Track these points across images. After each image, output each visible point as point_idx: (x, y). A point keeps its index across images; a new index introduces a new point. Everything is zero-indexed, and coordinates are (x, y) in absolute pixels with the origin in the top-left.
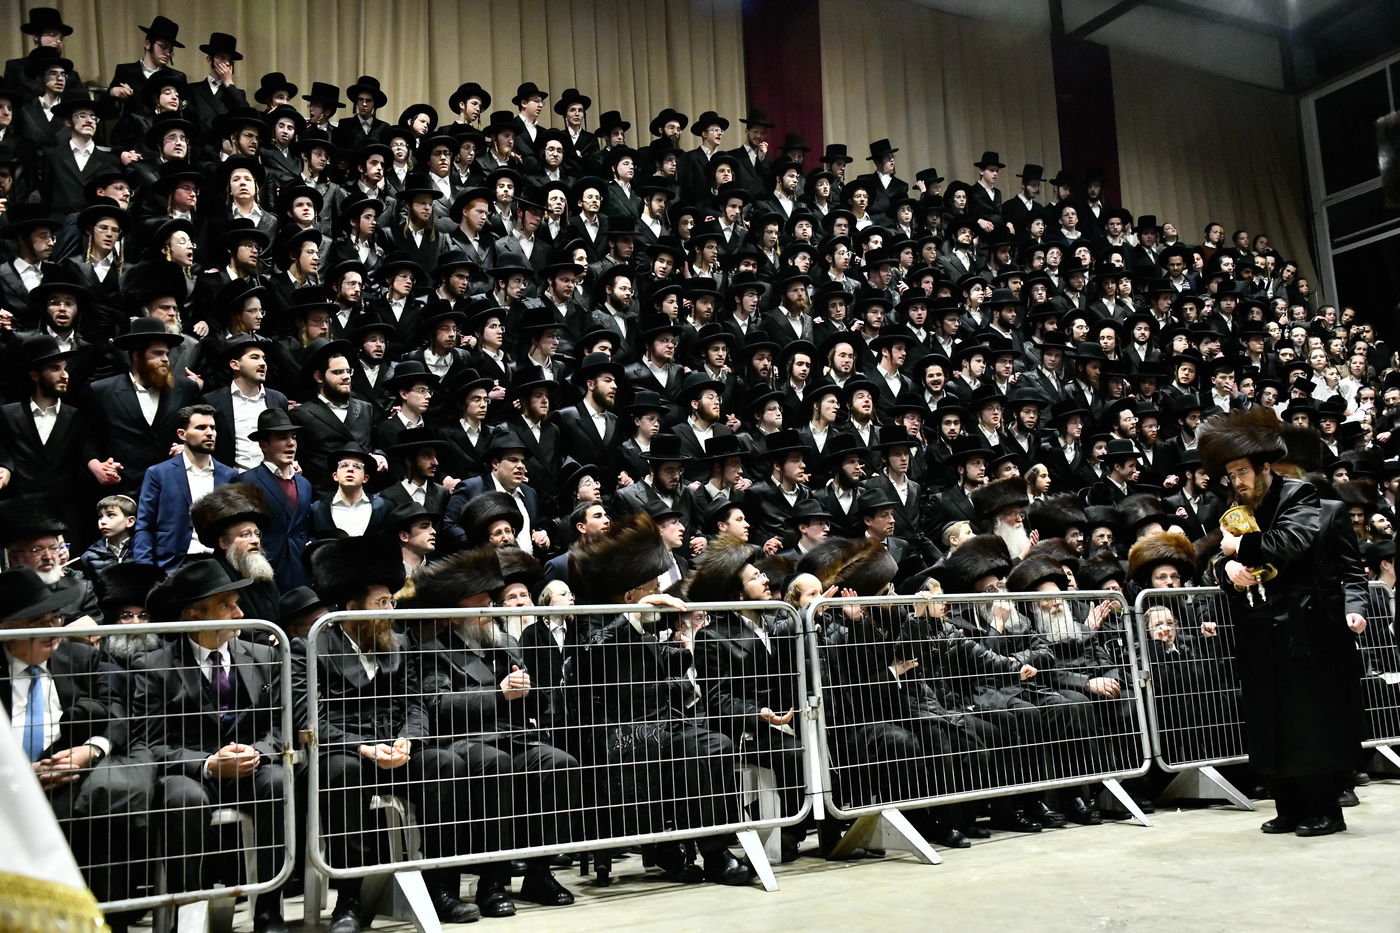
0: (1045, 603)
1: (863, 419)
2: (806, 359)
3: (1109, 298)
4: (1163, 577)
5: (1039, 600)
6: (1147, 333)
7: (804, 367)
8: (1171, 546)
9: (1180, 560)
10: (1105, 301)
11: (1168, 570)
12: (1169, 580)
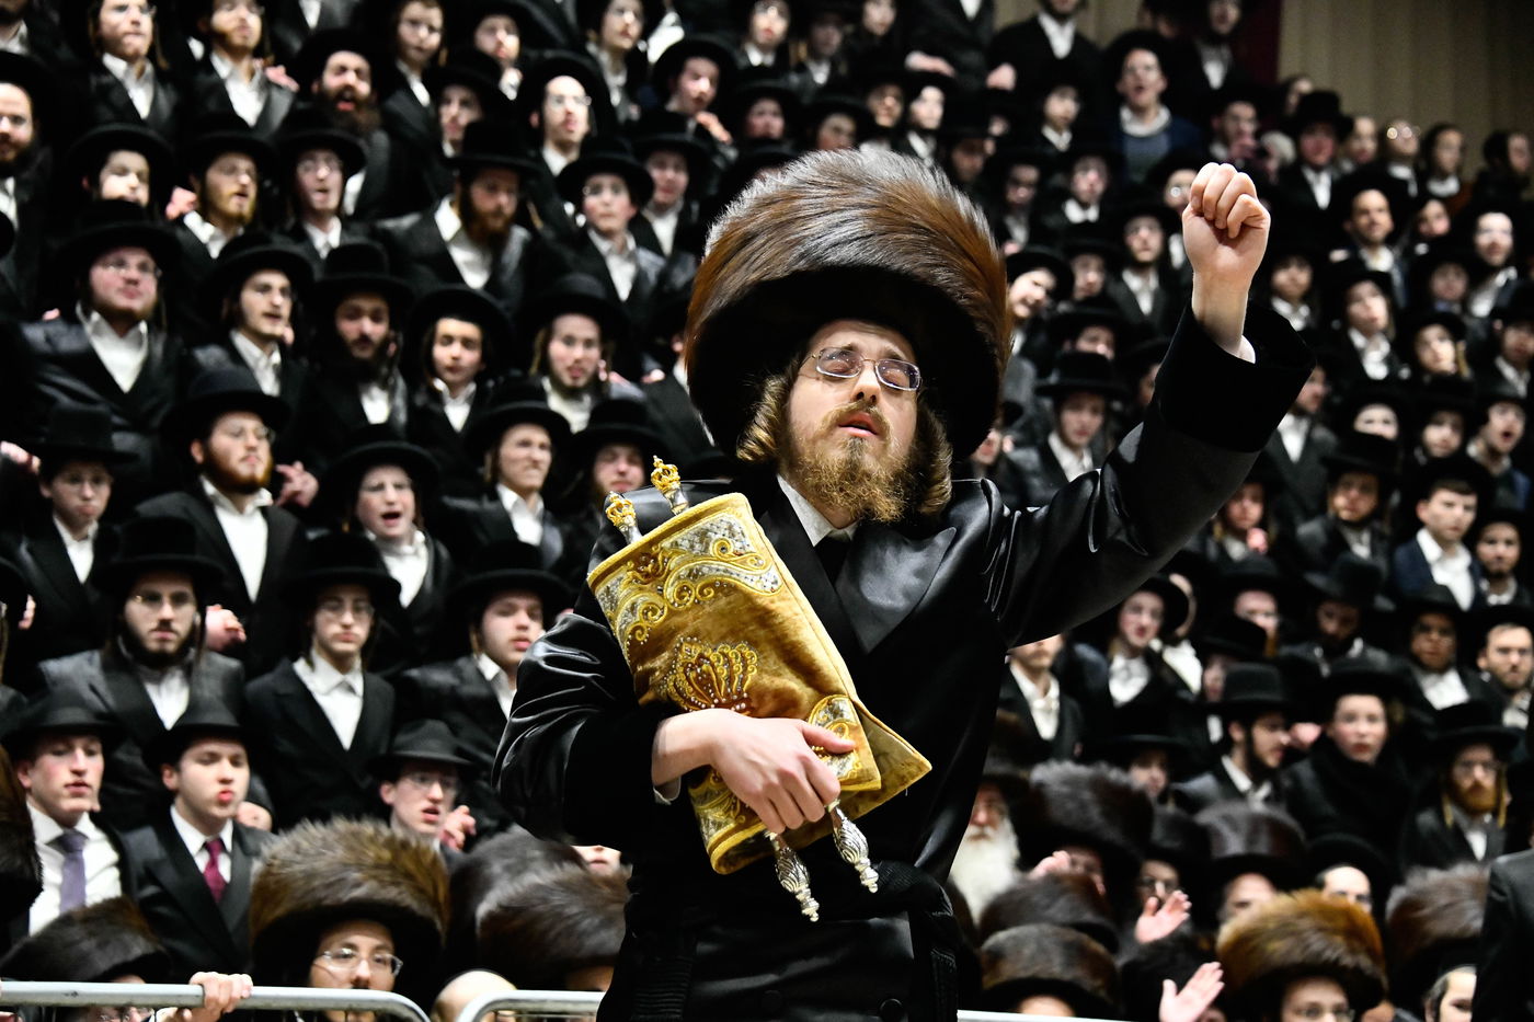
4: (1314, 1011)
9: (1357, 971)
11: (1325, 995)
12: (1328, 1019)
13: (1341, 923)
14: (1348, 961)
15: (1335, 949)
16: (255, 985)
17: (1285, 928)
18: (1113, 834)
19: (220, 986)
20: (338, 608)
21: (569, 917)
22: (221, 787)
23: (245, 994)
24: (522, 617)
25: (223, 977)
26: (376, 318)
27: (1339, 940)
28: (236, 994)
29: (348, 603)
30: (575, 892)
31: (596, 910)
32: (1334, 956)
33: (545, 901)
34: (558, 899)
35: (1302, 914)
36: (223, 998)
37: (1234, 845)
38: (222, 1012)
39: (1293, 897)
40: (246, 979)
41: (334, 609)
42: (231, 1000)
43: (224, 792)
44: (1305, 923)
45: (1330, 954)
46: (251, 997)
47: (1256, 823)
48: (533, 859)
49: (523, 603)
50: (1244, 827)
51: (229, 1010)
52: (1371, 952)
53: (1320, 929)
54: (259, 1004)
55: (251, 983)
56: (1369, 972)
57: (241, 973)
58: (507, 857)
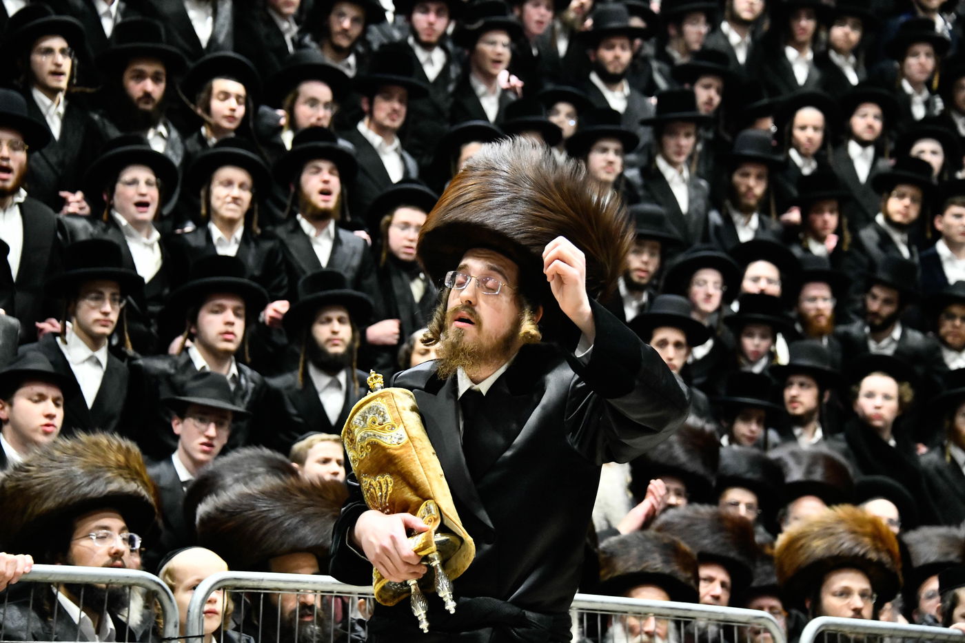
0: (632, 621)
1: (319, 217)
2: (236, 87)
3: (799, 47)
4: (846, 593)
5: (622, 615)
6: (878, 125)
7: (232, 103)
8: (864, 535)
9: (880, 563)
10: (791, 53)
11: (855, 581)
12: (857, 601)
13: (869, 529)
14: (873, 555)
15: (864, 547)
16: (35, 563)
17: (826, 531)
18: (696, 466)
19: (7, 563)
20: (100, 297)
21: (275, 519)
22: (47, 421)
23: (27, 570)
24: (229, 315)
25: (11, 557)
26: (156, 79)
27: (867, 540)
28: (20, 570)
29: (107, 294)
30: (278, 500)
31: (294, 512)
32: (862, 552)
33: (253, 508)
34: (263, 506)
35: (840, 521)
36: (9, 573)
37: (796, 474)
38: (8, 583)
39: (833, 509)
40: (29, 558)
41: (97, 299)
42: (16, 574)
43: (48, 425)
44: (841, 528)
45: (859, 550)
46: (31, 572)
47: (815, 458)
48: (257, 475)
49: (230, 303)
50: (805, 461)
51: (14, 582)
52: (890, 552)
53: (853, 532)
54: (38, 578)
55: (32, 562)
56: (888, 566)
57: (25, 554)
58: (237, 472)
